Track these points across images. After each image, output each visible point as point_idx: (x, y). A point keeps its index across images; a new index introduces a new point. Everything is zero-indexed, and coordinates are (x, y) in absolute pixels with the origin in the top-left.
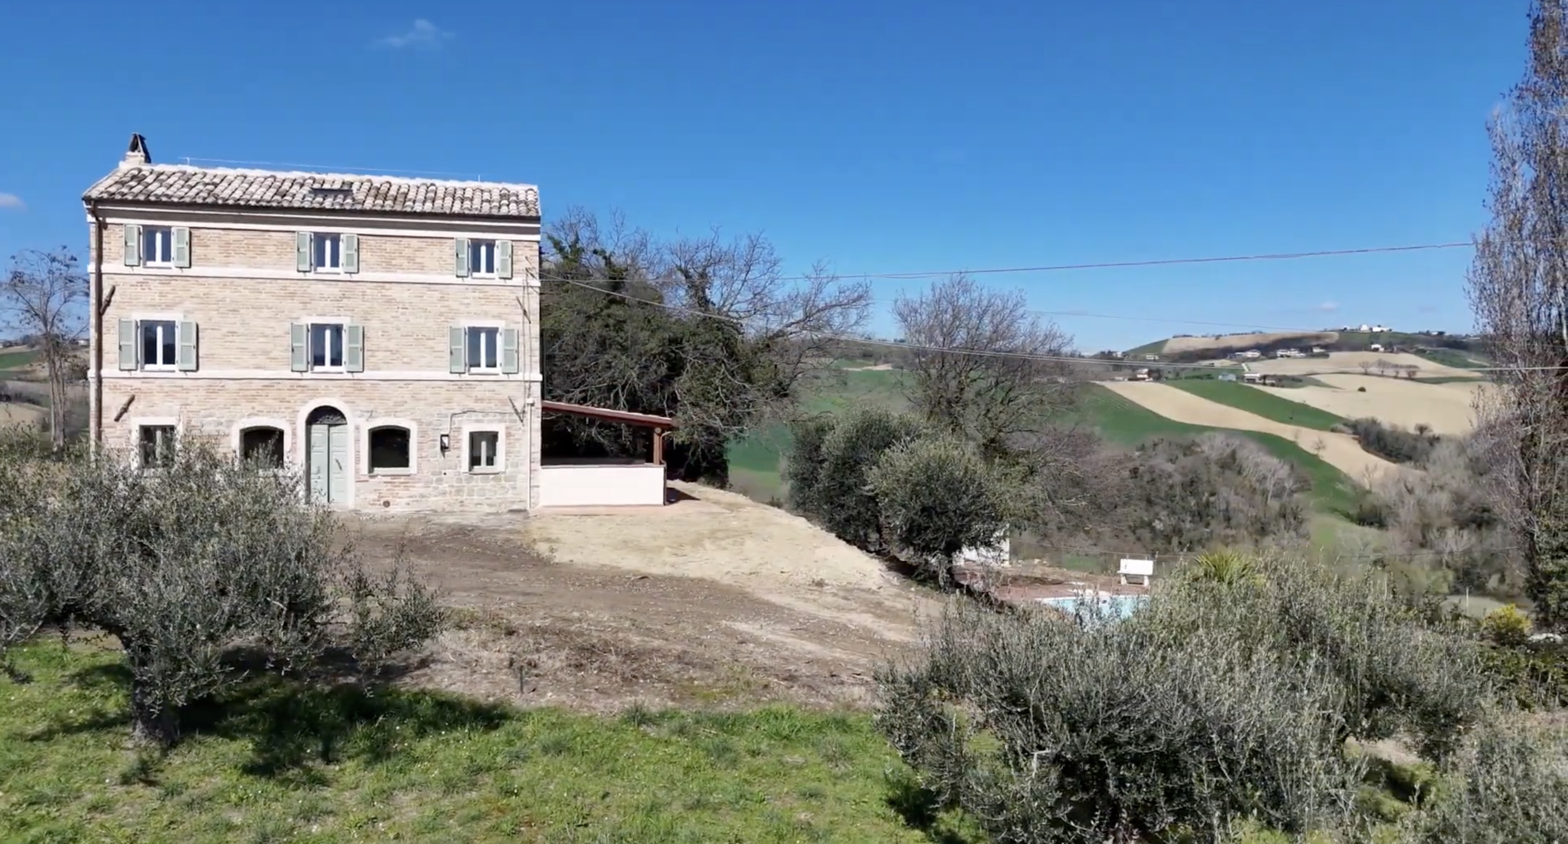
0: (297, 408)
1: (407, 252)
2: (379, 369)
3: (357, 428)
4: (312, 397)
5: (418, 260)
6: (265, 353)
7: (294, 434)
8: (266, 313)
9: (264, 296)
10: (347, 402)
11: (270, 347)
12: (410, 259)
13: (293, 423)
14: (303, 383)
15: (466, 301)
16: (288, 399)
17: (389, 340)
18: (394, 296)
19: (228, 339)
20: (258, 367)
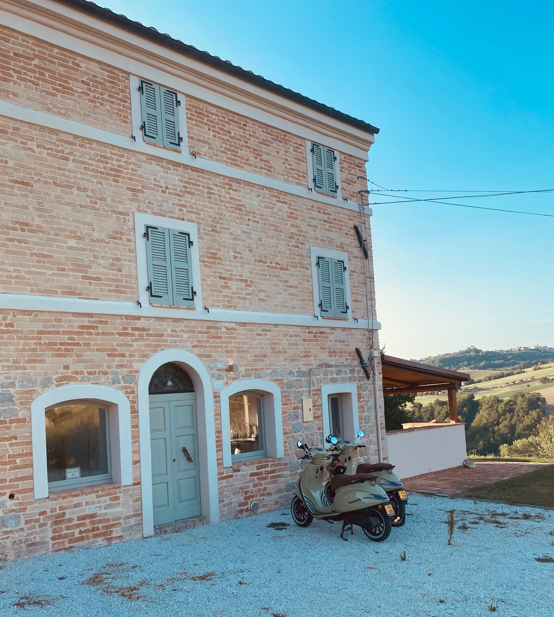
0: (136, 366)
1: (253, 142)
2: (235, 308)
3: (217, 396)
4: (157, 348)
5: (265, 157)
6: (80, 267)
7: (134, 412)
8: (75, 196)
9: (71, 165)
10: (200, 356)
11: (86, 257)
12: (257, 154)
13: (131, 393)
14: (139, 324)
15: (314, 222)
16: (120, 350)
17: (242, 265)
18: (244, 201)
19: (13, 234)
20: (70, 292)
